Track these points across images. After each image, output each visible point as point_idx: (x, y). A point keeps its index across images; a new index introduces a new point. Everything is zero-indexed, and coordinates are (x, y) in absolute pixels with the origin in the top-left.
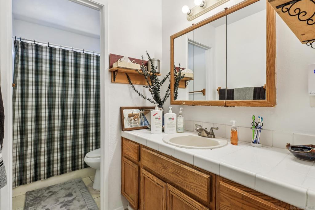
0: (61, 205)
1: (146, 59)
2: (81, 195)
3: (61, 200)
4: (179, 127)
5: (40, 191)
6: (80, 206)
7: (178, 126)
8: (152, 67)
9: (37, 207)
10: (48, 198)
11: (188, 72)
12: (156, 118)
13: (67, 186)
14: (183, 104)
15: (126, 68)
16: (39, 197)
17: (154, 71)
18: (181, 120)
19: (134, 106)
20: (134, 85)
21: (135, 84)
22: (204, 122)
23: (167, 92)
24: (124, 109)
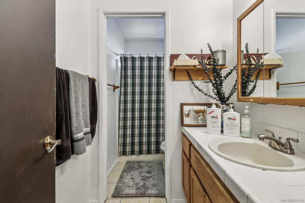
0: (141, 178)
1: (207, 52)
2: (157, 175)
3: (143, 174)
4: (243, 131)
5: (134, 163)
6: (153, 184)
7: (243, 129)
8: (213, 60)
9: (128, 174)
10: (137, 170)
11: (272, 57)
12: (212, 117)
13: (151, 165)
14: (251, 102)
15: (183, 66)
16: (132, 167)
17: (216, 64)
18: (246, 122)
19: (195, 102)
20: (194, 82)
21: (197, 80)
22: (284, 128)
23: (234, 86)
24: (184, 105)
